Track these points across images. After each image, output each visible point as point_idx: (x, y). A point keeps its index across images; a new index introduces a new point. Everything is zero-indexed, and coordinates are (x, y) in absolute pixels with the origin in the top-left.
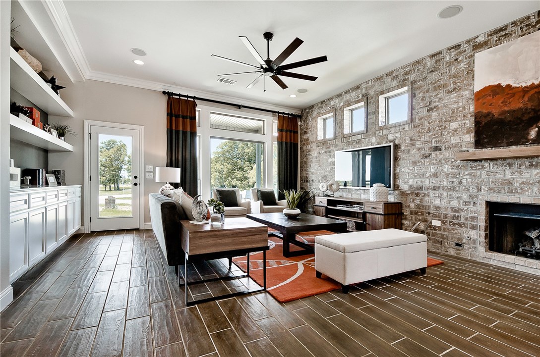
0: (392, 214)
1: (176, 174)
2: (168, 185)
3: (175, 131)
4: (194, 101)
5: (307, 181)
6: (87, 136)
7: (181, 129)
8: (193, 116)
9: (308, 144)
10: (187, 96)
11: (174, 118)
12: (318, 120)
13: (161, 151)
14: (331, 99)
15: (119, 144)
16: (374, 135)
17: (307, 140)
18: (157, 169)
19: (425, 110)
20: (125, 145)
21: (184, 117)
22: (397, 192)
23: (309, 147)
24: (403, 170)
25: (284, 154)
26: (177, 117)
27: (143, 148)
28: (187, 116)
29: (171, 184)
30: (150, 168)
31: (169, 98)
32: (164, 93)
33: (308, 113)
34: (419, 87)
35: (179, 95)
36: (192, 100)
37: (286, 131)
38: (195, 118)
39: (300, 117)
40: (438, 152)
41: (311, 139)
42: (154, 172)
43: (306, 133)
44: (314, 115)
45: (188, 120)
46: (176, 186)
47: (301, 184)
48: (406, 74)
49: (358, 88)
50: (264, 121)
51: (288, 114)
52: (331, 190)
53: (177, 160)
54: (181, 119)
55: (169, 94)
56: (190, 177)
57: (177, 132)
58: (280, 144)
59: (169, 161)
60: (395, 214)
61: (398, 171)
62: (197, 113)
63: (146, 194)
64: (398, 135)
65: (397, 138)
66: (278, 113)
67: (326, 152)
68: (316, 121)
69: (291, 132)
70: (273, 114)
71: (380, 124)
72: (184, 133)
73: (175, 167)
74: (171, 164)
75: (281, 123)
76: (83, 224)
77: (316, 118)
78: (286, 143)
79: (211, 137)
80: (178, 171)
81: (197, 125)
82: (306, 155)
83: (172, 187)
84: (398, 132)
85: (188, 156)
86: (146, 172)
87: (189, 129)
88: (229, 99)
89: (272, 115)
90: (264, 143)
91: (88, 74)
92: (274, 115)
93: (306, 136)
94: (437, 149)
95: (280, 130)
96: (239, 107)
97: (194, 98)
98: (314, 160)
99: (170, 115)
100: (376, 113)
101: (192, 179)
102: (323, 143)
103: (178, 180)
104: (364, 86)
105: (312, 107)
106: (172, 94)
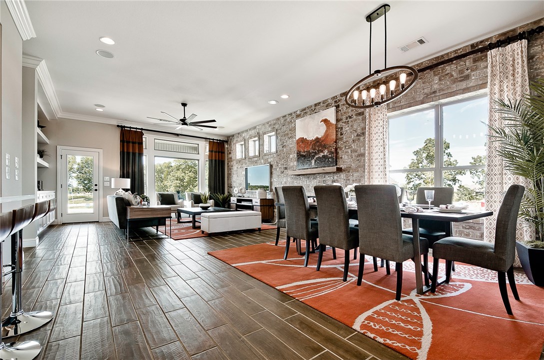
0: (266, 206)
1: (127, 183)
2: (121, 190)
3: (127, 152)
4: (142, 132)
5: (231, 187)
6: (59, 157)
7: (131, 151)
8: (140, 142)
9: (231, 161)
10: (136, 128)
11: (125, 144)
12: (237, 145)
13: (116, 166)
14: (243, 132)
16: (263, 158)
17: (231, 158)
18: (113, 179)
19: (281, 146)
21: (134, 143)
22: (272, 193)
23: (232, 163)
25: (213, 169)
26: (128, 142)
27: (101, 164)
28: (136, 142)
29: (124, 189)
30: (107, 178)
31: (122, 130)
32: (118, 126)
33: (231, 139)
34: (279, 133)
35: (130, 128)
36: (140, 131)
37: (216, 152)
38: (142, 143)
39: (227, 142)
40: (286, 170)
41: (233, 158)
42: (110, 181)
43: (230, 153)
44: (235, 142)
45: (137, 145)
46: (126, 190)
47: (228, 189)
48: (274, 125)
49: (255, 128)
50: (198, 144)
51: (217, 140)
52: (241, 192)
53: (128, 173)
54: (131, 144)
55: (122, 127)
56: (138, 184)
57: (128, 153)
58: (211, 161)
59: (122, 174)
60: (268, 206)
62: (144, 139)
63: (105, 197)
64: (272, 159)
65: (271, 161)
66: (209, 139)
67: (241, 167)
68: (236, 146)
69: (219, 152)
71: (265, 152)
72: (134, 154)
73: (127, 178)
74: (123, 176)
75: (212, 146)
76: (56, 218)
77: (236, 143)
78: (215, 160)
79: (155, 156)
80: (128, 181)
81: (144, 147)
82: (231, 169)
83: (124, 192)
84: (272, 157)
85: (137, 170)
86: (104, 181)
87: (137, 151)
89: (204, 141)
90: (198, 160)
91: (60, 115)
92: (206, 141)
93: (230, 156)
94: (286, 168)
95: (211, 151)
96: (178, 135)
97: (142, 129)
98: (235, 173)
99: (122, 141)
100: (263, 145)
101: (140, 186)
102: (239, 161)
103: (129, 187)
104: (258, 127)
105: (233, 136)
106: (124, 127)
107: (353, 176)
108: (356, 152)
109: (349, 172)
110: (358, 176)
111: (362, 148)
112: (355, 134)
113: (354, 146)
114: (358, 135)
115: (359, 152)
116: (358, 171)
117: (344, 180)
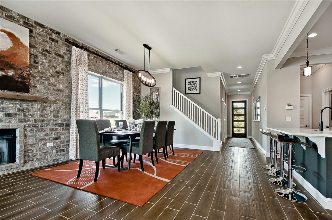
107: (50, 107)
108: (55, 86)
109: (45, 103)
110: (57, 108)
111: (61, 85)
112: (54, 71)
113: (52, 80)
114: (57, 72)
115: (58, 87)
116: (57, 104)
117: (39, 110)
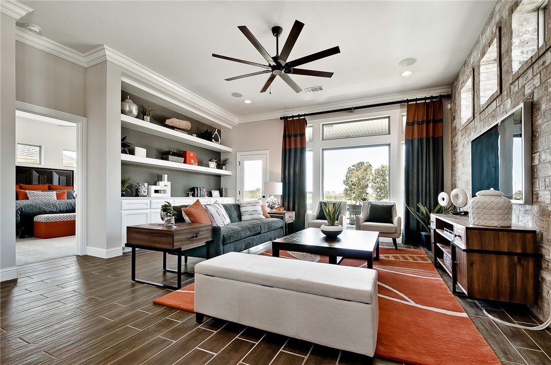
4: (305, 119)
6: (238, 163)
7: (293, 147)
9: (456, 135)
10: (299, 116)
12: (462, 94)
15: (366, 165)
16: (510, 94)
17: (455, 129)
20: (370, 165)
21: (296, 136)
23: (456, 139)
24: (543, 157)
25: (416, 156)
26: (290, 137)
27: (268, 168)
28: (298, 134)
31: (284, 122)
32: (281, 118)
33: (456, 87)
35: (293, 117)
36: (303, 117)
37: (421, 123)
38: (304, 134)
39: (448, 96)
41: (457, 127)
43: (454, 118)
44: (459, 89)
45: (299, 138)
50: (389, 117)
51: (425, 99)
54: (293, 138)
57: (290, 150)
58: (409, 142)
61: (536, 162)
64: (536, 81)
65: (535, 88)
66: (408, 101)
67: (468, 142)
68: (460, 97)
69: (428, 122)
70: (401, 105)
72: (296, 150)
75: (413, 113)
78: (420, 139)
79: (323, 149)
82: (455, 152)
84: (537, 74)
87: (299, 146)
88: (339, 105)
89: (399, 107)
90: (389, 145)
91: (237, 121)
92: (402, 107)
93: (454, 124)
95: (410, 123)
96: (351, 110)
97: (305, 115)
99: (286, 137)
102: (466, 128)
105: (457, 77)
106: (287, 117)
